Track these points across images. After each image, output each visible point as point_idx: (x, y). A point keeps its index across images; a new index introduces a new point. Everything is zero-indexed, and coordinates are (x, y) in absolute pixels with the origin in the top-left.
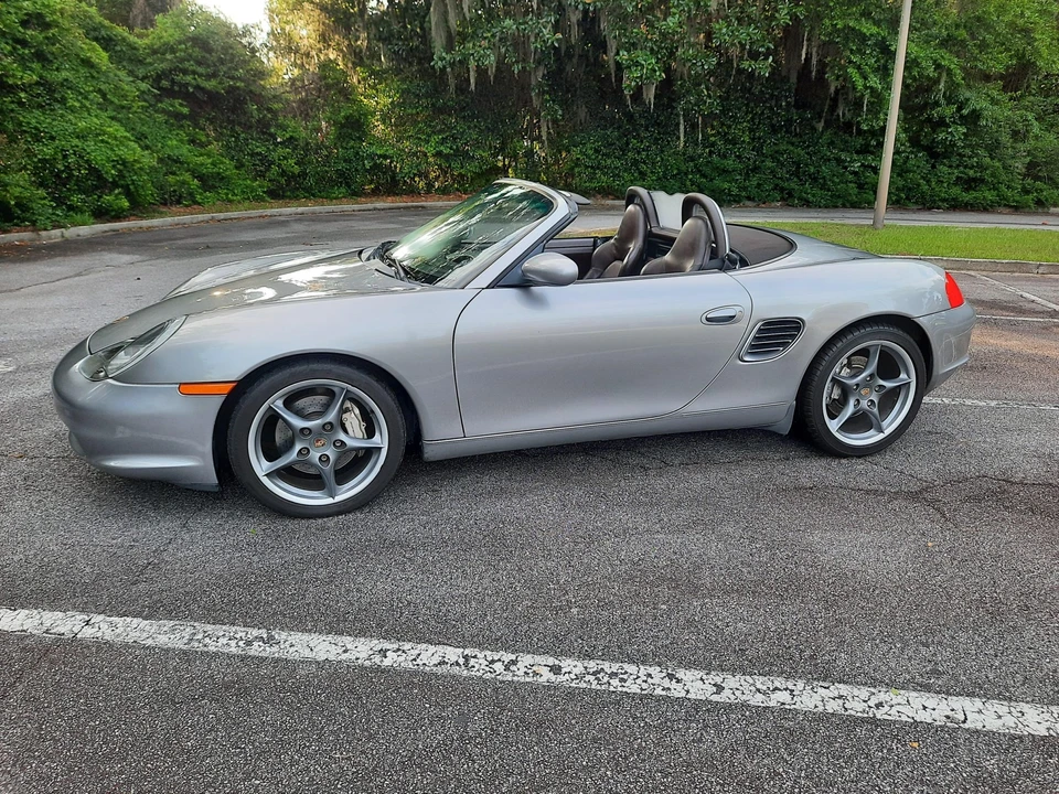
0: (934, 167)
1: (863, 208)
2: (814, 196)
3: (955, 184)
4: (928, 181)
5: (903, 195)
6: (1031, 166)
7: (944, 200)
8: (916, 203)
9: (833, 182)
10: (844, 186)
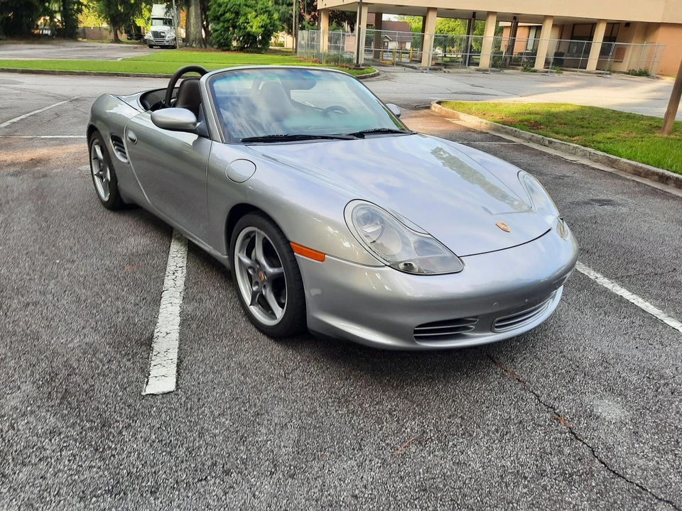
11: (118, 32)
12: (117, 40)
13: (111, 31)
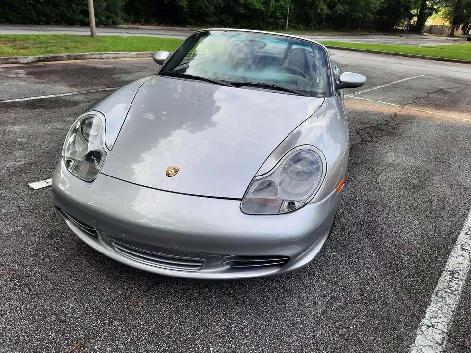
0: (69, 4)
1: (41, 24)
2: (13, 16)
3: (80, 13)
4: (69, 11)
5: (59, 18)
6: (108, 6)
7: (78, 21)
8: (65, 22)
9: (21, 9)
10: (29, 12)
11: (455, 29)
12: (452, 35)
13: (450, 28)
